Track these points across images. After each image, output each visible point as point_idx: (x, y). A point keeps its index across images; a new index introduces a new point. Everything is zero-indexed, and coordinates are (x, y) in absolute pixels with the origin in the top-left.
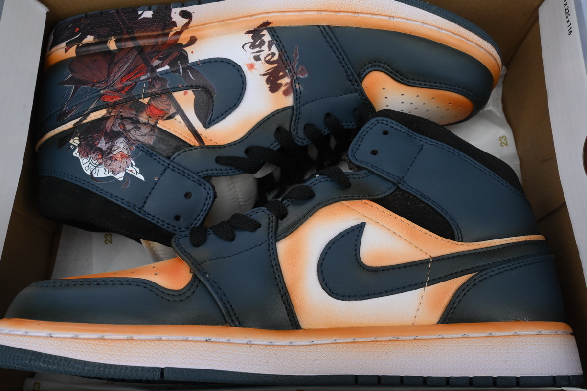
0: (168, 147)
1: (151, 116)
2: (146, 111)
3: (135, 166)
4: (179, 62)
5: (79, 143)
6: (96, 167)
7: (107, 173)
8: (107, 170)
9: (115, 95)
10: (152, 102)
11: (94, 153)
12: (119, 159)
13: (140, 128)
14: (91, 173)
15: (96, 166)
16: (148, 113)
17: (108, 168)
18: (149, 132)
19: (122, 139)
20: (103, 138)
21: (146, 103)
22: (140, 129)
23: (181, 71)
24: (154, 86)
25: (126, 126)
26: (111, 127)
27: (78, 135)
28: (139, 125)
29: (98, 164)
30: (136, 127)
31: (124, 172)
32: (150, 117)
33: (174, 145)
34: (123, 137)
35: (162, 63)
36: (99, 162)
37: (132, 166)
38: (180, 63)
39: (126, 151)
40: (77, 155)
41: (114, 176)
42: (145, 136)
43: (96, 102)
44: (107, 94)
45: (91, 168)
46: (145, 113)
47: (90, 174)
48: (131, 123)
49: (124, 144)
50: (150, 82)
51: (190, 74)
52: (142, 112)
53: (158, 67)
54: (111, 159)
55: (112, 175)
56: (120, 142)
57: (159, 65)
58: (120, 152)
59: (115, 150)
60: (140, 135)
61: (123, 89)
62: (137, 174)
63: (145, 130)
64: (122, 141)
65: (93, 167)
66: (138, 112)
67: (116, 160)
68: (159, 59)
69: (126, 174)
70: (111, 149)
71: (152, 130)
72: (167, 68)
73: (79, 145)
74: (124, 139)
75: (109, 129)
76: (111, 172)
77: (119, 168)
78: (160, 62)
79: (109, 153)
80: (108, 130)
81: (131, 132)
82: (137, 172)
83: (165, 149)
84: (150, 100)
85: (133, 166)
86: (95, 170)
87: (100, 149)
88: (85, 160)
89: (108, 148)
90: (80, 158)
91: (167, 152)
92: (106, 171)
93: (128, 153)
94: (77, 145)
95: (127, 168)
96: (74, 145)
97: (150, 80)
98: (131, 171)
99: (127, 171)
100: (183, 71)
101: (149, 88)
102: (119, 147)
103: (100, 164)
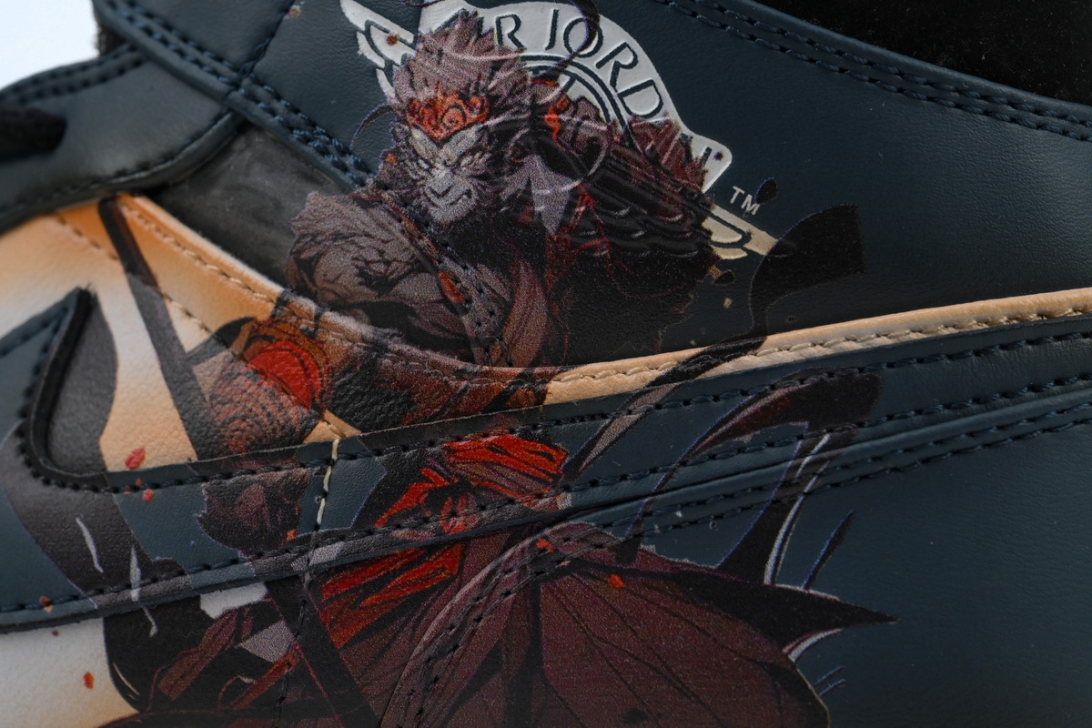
0: (241, 180)
1: (306, 344)
2: (331, 370)
3: (374, 68)
4: (153, 631)
5: (708, 224)
6: (569, 62)
7: (509, 27)
8: (508, 42)
9: (482, 471)
10: (295, 413)
11: (593, 146)
12: (449, 100)
13: (365, 276)
14: (593, 30)
15: (571, 69)
16: (321, 362)
17: (505, 51)
18: (320, 255)
19: (442, 212)
20: (551, 228)
21: (328, 415)
22: (361, 273)
23: (135, 573)
24: (274, 497)
25: (436, 296)
26: (512, 294)
27: (715, 272)
28: (368, 294)
29: (564, 80)
30: (383, 284)
31: (423, 30)
32: (311, 336)
33: (216, 192)
34: (438, 225)
35: (238, 637)
36: (557, 91)
37: (390, 64)
38: (148, 626)
39: (421, 149)
40: (700, 145)
41: (471, 9)
42: (337, 236)
43: (600, 446)
44: (531, 485)
45: (600, 57)
46: (335, 361)
47: (606, 24)
48: (412, 311)
49: (430, 183)
50: (293, 522)
51: (93, 551)
52: (350, 363)
53: (257, 617)
54: (493, 105)
55: (482, 13)
56: (451, 196)
57: (256, 630)
58: (447, 140)
59: (472, 151)
60: (363, 241)
61: (437, 499)
62: (368, 25)
63: (338, 266)
64: (441, 202)
65: (591, 64)
66: (371, 366)
67: (464, 96)
68: (257, 666)
69: (412, 23)
70: (496, 161)
71: (308, 266)
72: (214, 606)
73: (699, 207)
74: (432, 210)
75: (525, 281)
76: (486, 28)
77: (447, 50)
78: (248, 645)
79: (504, 133)
80: (525, 274)
81: (405, 257)
82: (367, 34)
83: (257, 167)
84: (308, 429)
85: (381, 63)
86: (575, 46)
87: (557, 164)
88: (642, 105)
89: (516, 166)
90: (685, 130)
91: (248, 155)
92: (511, 36)
93: (409, 135)
94: (718, 211)
95: (412, 53)
96: (736, 209)
97: (290, 535)
98: (392, 40)
99: (410, 38)
100: (127, 573)
101: (297, 490)
102: (454, 168)
103: (549, 77)
